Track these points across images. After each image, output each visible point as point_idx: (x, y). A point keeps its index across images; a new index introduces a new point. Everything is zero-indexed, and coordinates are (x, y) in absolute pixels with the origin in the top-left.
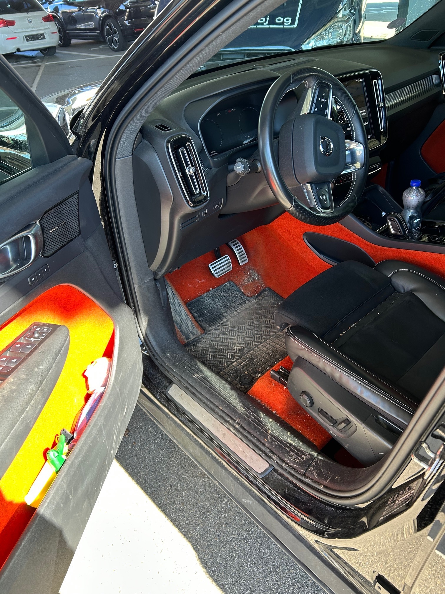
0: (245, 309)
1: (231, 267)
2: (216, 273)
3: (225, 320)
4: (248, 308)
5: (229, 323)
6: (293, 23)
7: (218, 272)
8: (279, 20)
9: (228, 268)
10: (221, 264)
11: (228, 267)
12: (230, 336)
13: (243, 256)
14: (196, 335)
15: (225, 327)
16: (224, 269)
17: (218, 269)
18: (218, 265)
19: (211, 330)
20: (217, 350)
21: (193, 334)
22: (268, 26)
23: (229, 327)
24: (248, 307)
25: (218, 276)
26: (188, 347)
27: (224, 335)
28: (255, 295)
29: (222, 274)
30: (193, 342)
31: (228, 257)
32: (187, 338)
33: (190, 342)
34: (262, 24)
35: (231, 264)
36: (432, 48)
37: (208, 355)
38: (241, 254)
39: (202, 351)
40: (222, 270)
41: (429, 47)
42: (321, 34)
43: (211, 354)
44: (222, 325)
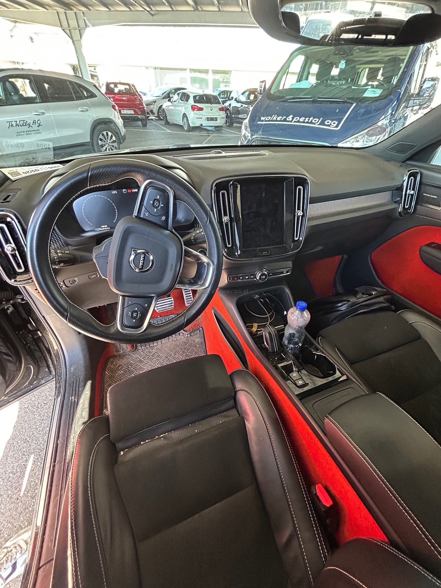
0: (176, 340)
1: (173, 307)
2: (157, 309)
3: (155, 344)
5: (156, 348)
6: (337, 126)
7: (159, 309)
8: (328, 122)
9: (170, 307)
10: (163, 303)
11: (170, 306)
12: (147, 361)
13: (189, 300)
14: (126, 350)
15: (151, 350)
16: (166, 307)
17: (160, 306)
18: (161, 303)
19: (139, 350)
20: (128, 369)
22: (318, 126)
23: (153, 352)
25: (159, 311)
26: (114, 359)
27: (144, 358)
28: (191, 330)
29: (162, 310)
30: (120, 355)
31: (172, 299)
33: (117, 355)
34: (314, 124)
35: (173, 304)
36: (406, 162)
37: (119, 372)
38: (188, 297)
39: (119, 366)
40: (163, 308)
41: (404, 162)
42: (357, 137)
43: (122, 372)
44: (151, 348)
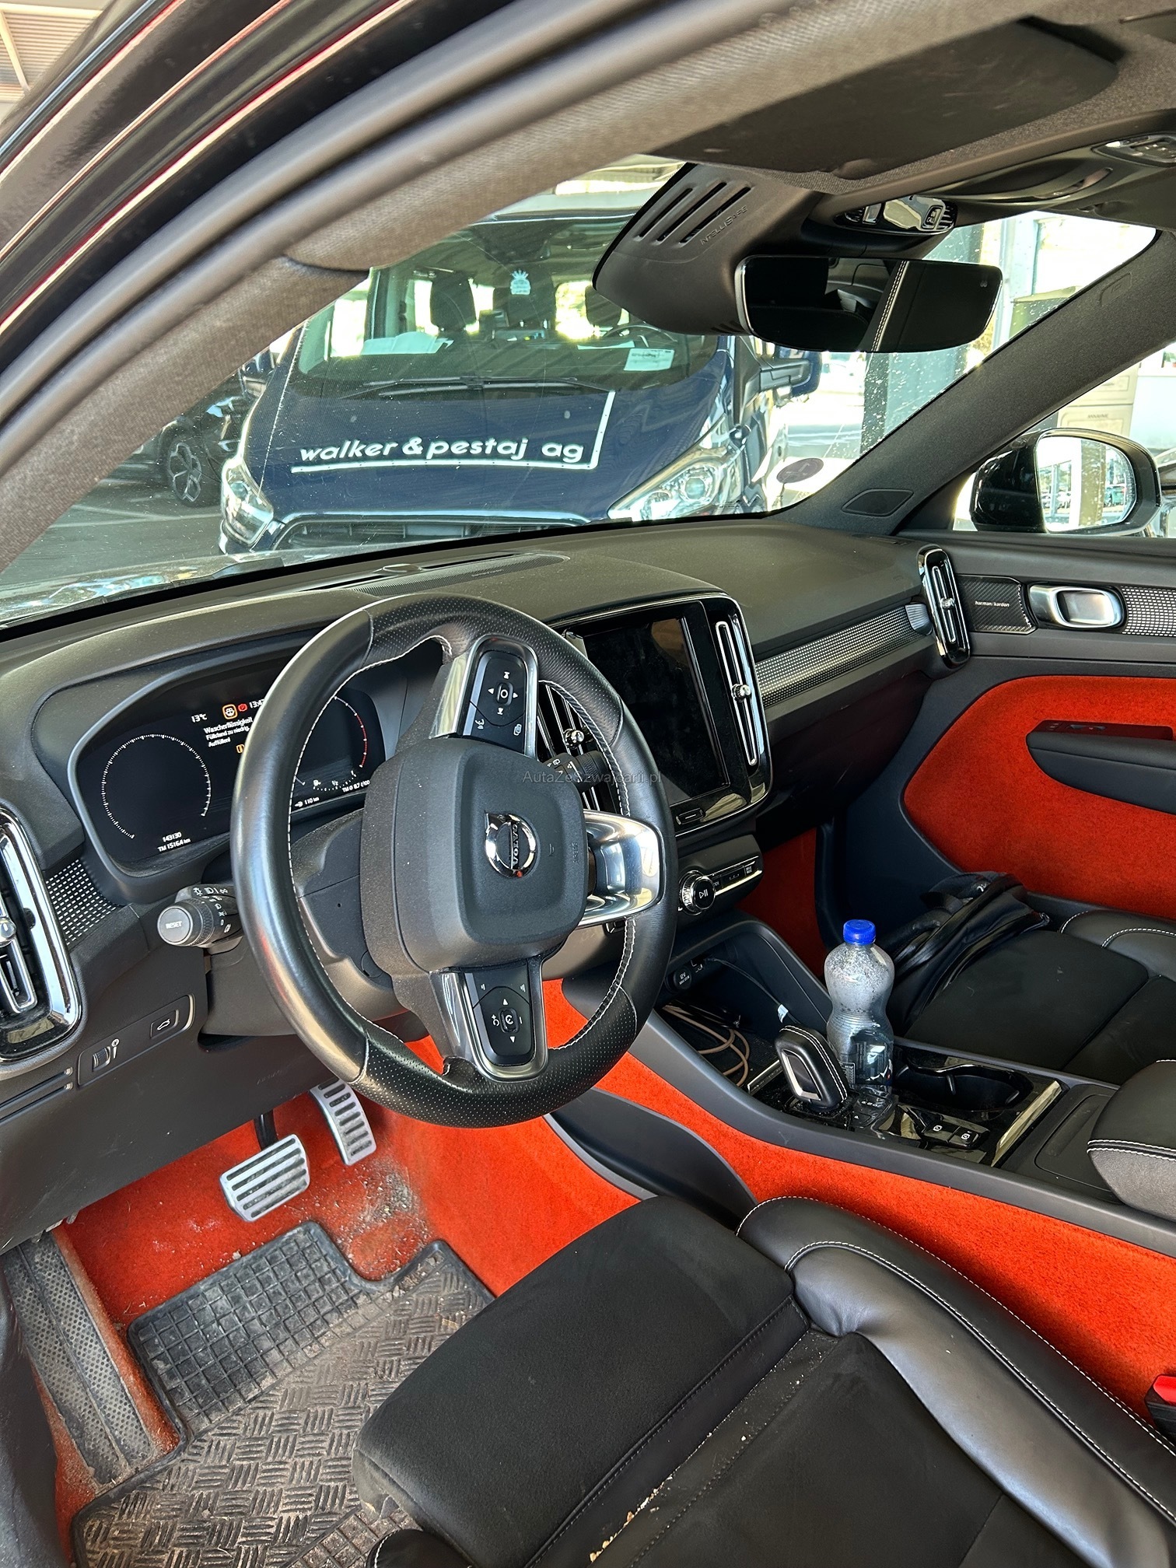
0: (349, 1330)
1: (307, 1178)
2: (246, 1207)
3: (267, 1382)
4: (360, 1327)
5: (280, 1394)
6: (586, 458)
7: (253, 1203)
8: (551, 450)
9: (295, 1184)
10: (266, 1170)
11: (294, 1178)
12: (270, 1459)
13: (356, 1133)
14: (144, 1457)
15: (261, 1413)
16: (279, 1188)
17: (254, 1189)
18: (256, 1175)
19: (206, 1431)
20: (204, 1529)
21: (129, 1457)
22: (524, 464)
23: (275, 1417)
24: (362, 1321)
25: (254, 1214)
26: (100, 1517)
27: (247, 1454)
28: (395, 1269)
29: (267, 1207)
30: (124, 1491)
31: (298, 1144)
32: (105, 1474)
33: (111, 1495)
34: (508, 457)
35: (305, 1166)
36: (901, 533)
37: (166, 1557)
38: (349, 1125)
39: (149, 1534)
40: (269, 1193)
41: (894, 533)
42: (658, 487)
43: (177, 1551)
44: (254, 1404)
